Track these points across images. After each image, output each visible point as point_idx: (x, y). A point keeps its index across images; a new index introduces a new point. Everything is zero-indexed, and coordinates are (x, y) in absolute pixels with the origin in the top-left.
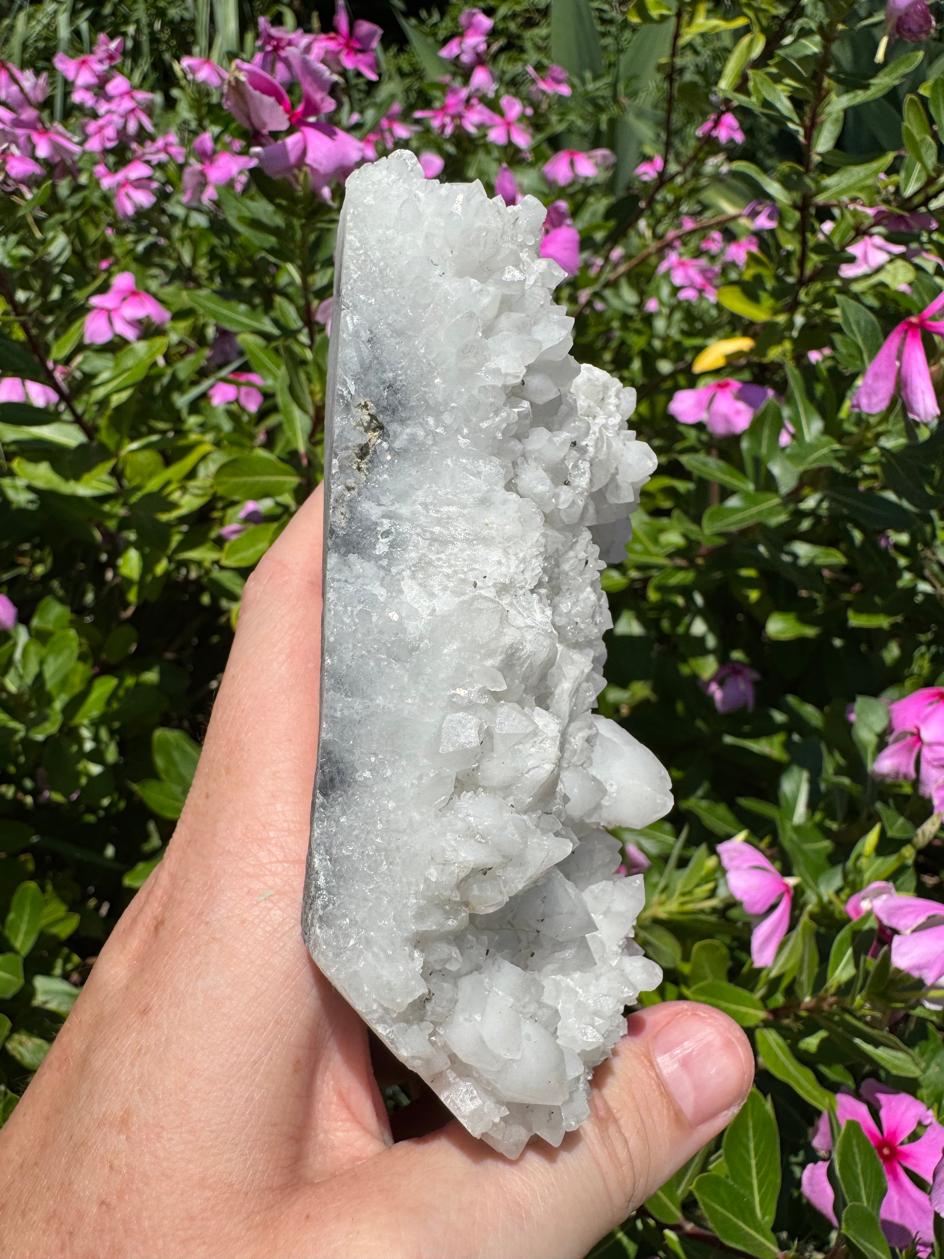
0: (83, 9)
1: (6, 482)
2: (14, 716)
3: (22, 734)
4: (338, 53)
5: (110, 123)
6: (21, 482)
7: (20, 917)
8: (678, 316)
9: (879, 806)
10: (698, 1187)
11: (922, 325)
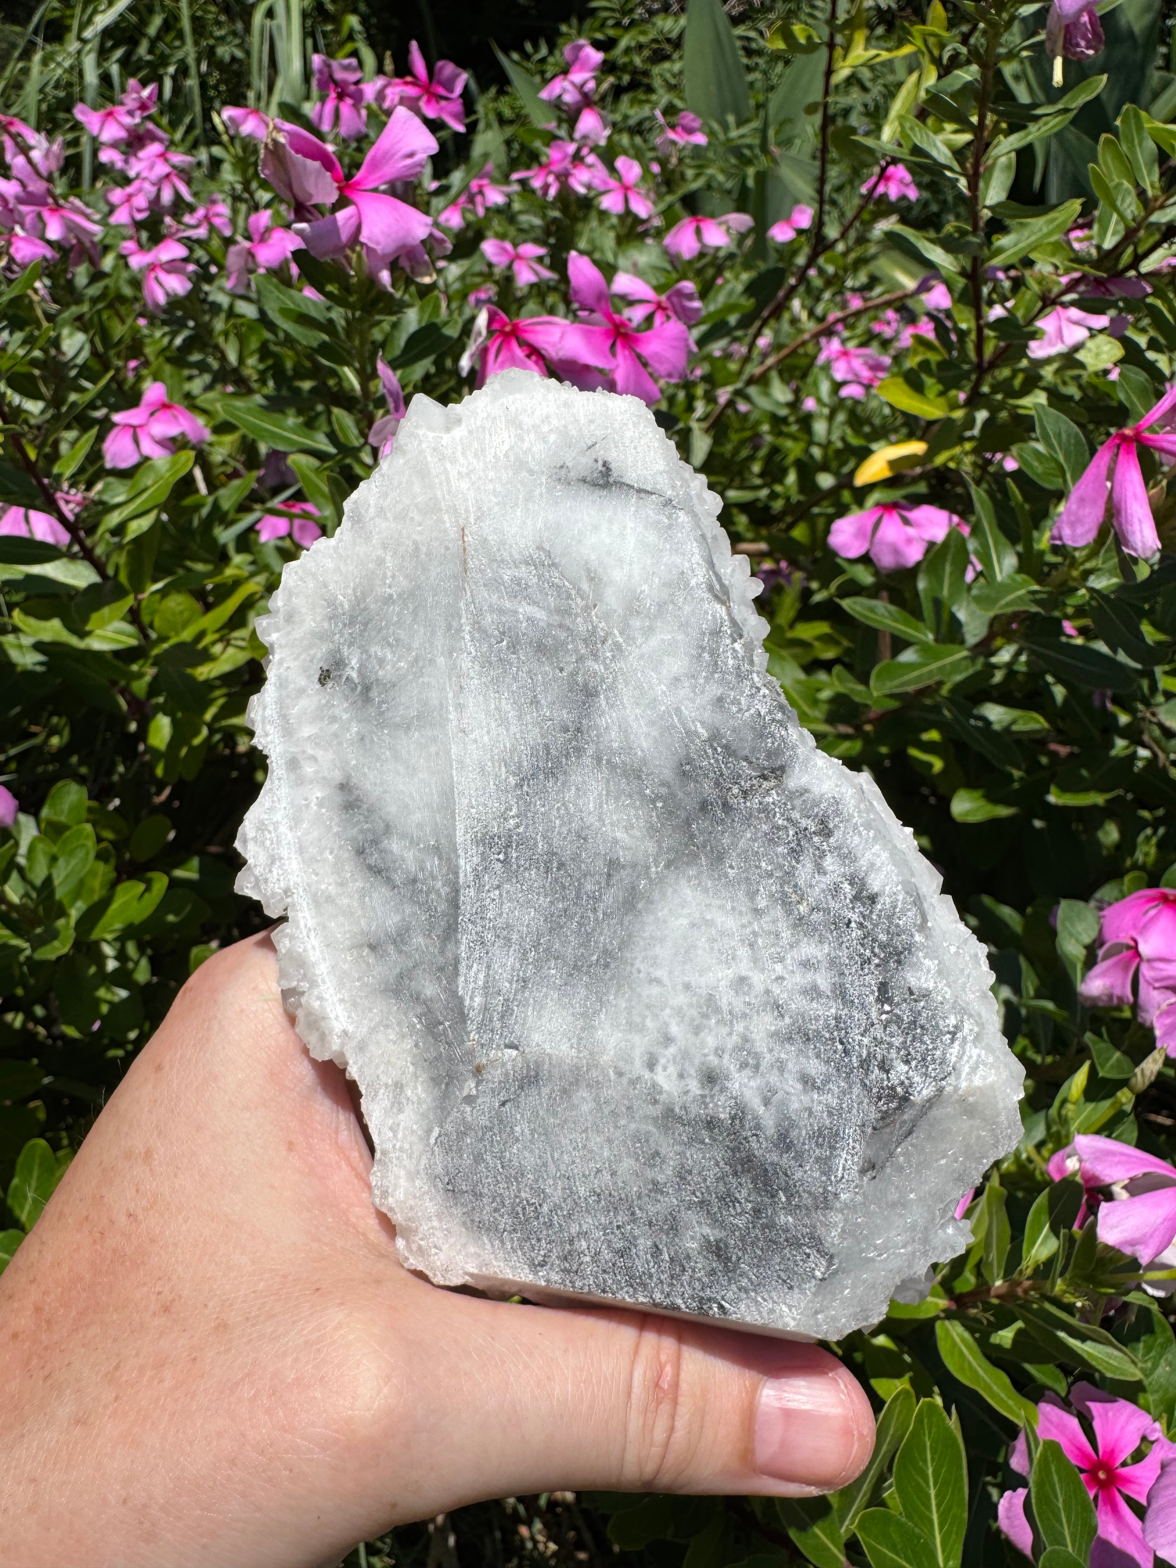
0: (114, 47)
1: (9, 639)
2: (17, 929)
3: (28, 952)
4: (418, 99)
5: (140, 190)
6: (27, 641)
7: (26, 1180)
8: (841, 417)
9: (1089, 1037)
10: (861, 1526)
11: (1138, 437)
